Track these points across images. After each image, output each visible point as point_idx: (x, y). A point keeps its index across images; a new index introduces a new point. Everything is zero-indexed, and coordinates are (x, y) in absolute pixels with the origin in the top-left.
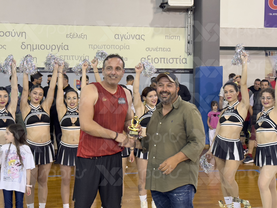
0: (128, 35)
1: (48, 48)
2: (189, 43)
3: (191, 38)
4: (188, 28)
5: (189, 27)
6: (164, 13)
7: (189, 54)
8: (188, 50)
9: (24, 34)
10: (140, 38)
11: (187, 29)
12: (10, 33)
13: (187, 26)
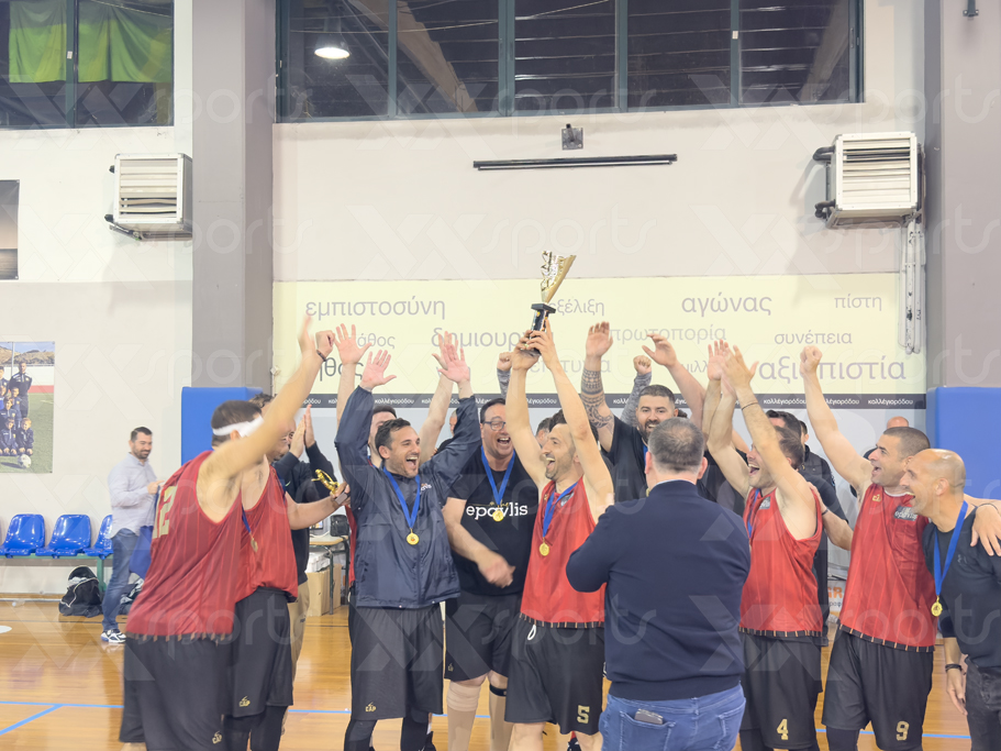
0: (721, 299)
1: (501, 341)
2: (910, 316)
3: (916, 303)
4: (906, 272)
5: (910, 270)
6: (831, 232)
7: (913, 350)
8: (907, 340)
9: (439, 306)
10: (758, 307)
11: (904, 275)
12: (406, 305)
13: (904, 268)
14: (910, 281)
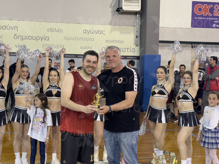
0: (93, 30)
2: (137, 37)
3: (138, 34)
5: (137, 26)
6: (119, 15)
7: (137, 45)
9: (16, 28)
10: (102, 33)
12: (6, 27)
14: (137, 29)
